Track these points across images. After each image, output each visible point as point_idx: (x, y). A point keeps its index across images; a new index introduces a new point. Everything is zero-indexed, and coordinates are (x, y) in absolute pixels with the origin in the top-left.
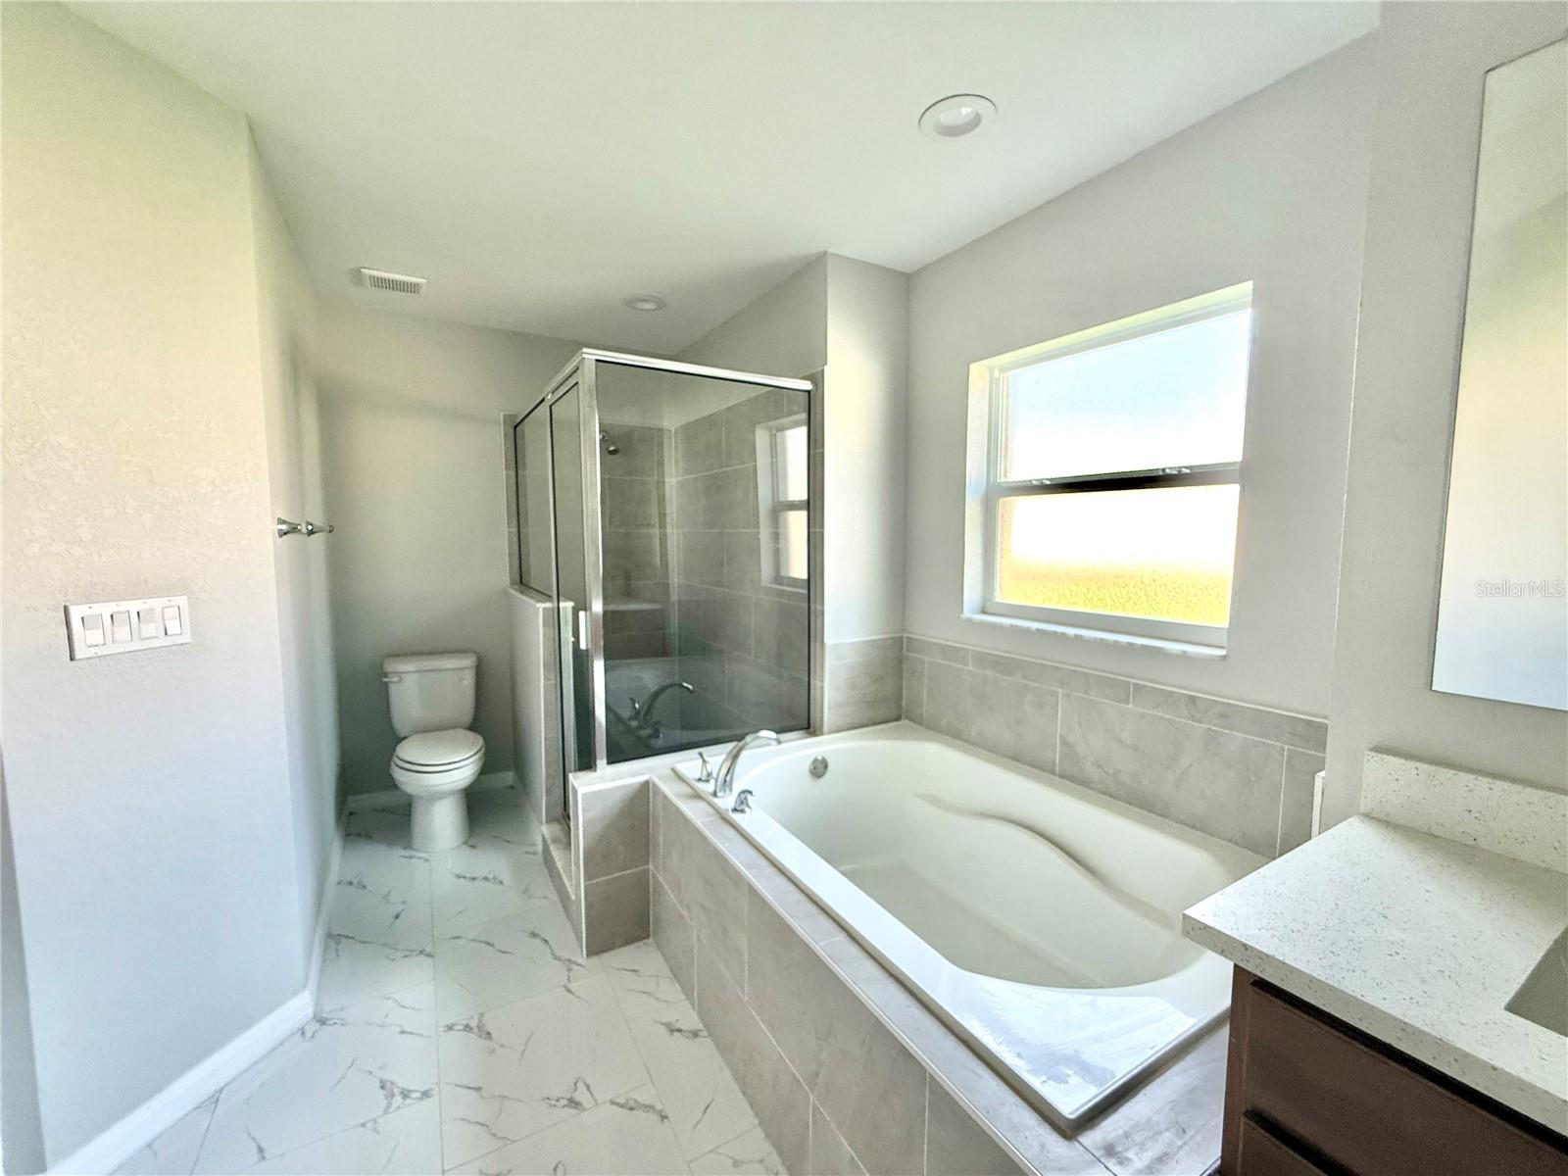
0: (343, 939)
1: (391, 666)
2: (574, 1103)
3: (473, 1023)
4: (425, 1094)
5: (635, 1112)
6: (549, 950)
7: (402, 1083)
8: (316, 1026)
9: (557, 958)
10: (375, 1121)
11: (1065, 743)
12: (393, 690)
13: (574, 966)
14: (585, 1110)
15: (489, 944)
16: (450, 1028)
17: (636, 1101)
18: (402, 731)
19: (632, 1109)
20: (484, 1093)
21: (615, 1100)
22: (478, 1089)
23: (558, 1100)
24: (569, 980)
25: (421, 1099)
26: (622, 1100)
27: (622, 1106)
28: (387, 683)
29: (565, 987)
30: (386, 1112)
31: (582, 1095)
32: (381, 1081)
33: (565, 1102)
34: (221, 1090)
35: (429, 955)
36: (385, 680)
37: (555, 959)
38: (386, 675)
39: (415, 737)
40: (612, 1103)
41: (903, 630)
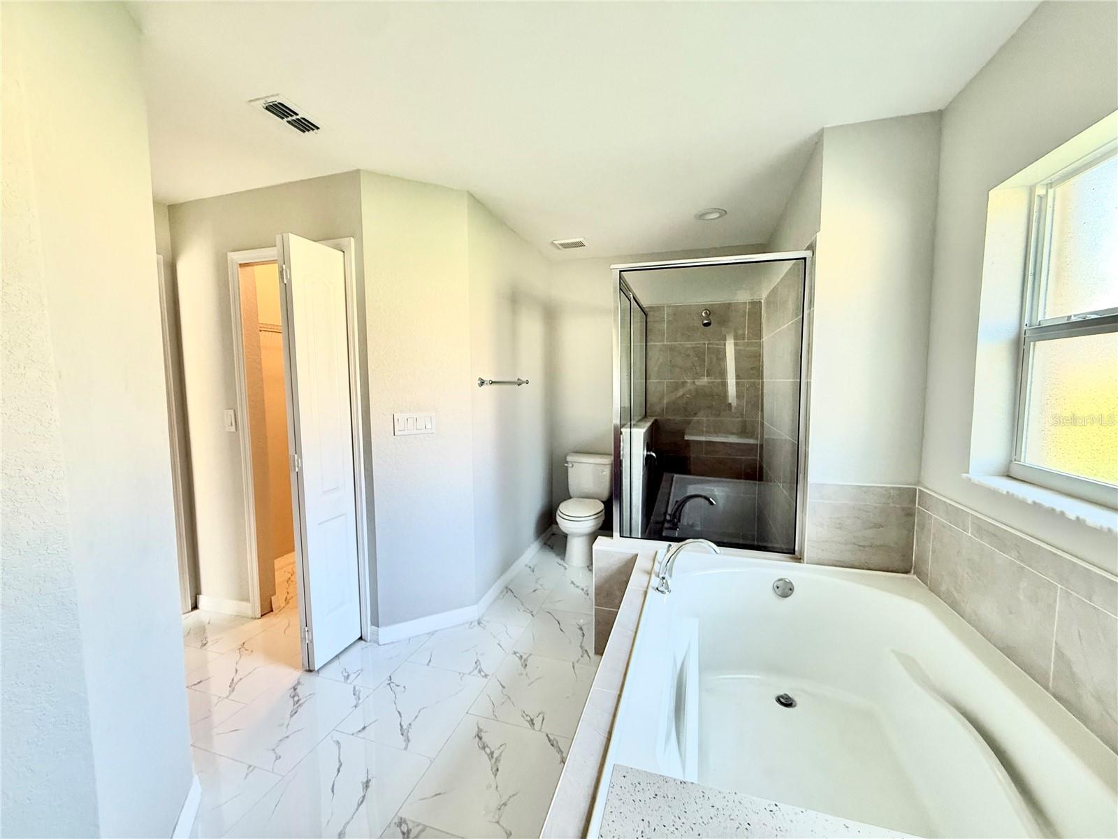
0: (510, 591)
1: (569, 458)
2: (532, 722)
3: (524, 657)
4: (486, 676)
5: (553, 748)
6: (580, 641)
7: (483, 666)
8: (476, 623)
9: (581, 647)
10: (464, 674)
11: (1060, 654)
12: (570, 470)
13: (586, 655)
14: (534, 729)
15: (559, 623)
16: (515, 653)
17: (557, 743)
18: (572, 494)
19: (553, 745)
20: (504, 691)
21: (549, 735)
22: (503, 687)
23: (527, 716)
24: (578, 661)
25: (483, 677)
26: (552, 737)
27: (550, 740)
28: (567, 467)
29: (573, 663)
30: (470, 673)
31: (538, 721)
32: (478, 660)
33: (529, 719)
34: (436, 631)
35: (532, 615)
36: (566, 465)
37: (581, 646)
38: (567, 462)
39: (575, 499)
40: (547, 735)
41: (918, 483)
